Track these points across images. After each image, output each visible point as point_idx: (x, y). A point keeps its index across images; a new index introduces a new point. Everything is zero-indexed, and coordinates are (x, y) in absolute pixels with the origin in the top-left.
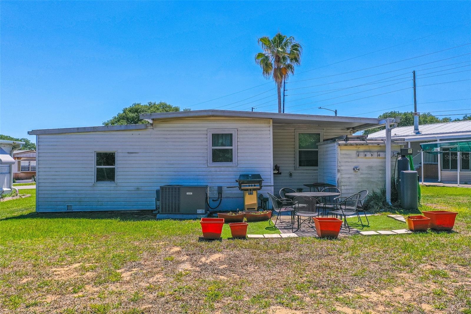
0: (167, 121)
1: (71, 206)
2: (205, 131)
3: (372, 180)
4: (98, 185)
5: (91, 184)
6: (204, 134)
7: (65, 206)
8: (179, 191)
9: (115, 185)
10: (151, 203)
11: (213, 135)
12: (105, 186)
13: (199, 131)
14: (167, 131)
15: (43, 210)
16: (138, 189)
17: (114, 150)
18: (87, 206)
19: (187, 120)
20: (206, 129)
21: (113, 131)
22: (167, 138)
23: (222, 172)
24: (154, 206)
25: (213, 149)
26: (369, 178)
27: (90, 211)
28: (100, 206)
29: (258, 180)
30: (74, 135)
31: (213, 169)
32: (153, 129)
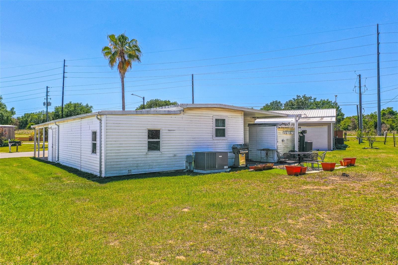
0: (192, 109)
1: (131, 170)
2: (211, 117)
3: (288, 146)
4: (149, 154)
5: (145, 153)
6: (211, 119)
7: (127, 170)
8: (215, 155)
9: (160, 153)
10: (183, 165)
11: (216, 120)
12: (154, 154)
13: (208, 116)
14: (192, 116)
15: (110, 175)
16: (175, 155)
17: (160, 128)
18: (142, 170)
19: (201, 109)
20: (212, 115)
21: (160, 114)
22: (191, 121)
23: (220, 143)
24: (184, 167)
25: (216, 129)
26: (287, 145)
27: (144, 173)
28: (151, 169)
29: (246, 147)
30: (133, 116)
31: (216, 141)
32: (184, 114)
